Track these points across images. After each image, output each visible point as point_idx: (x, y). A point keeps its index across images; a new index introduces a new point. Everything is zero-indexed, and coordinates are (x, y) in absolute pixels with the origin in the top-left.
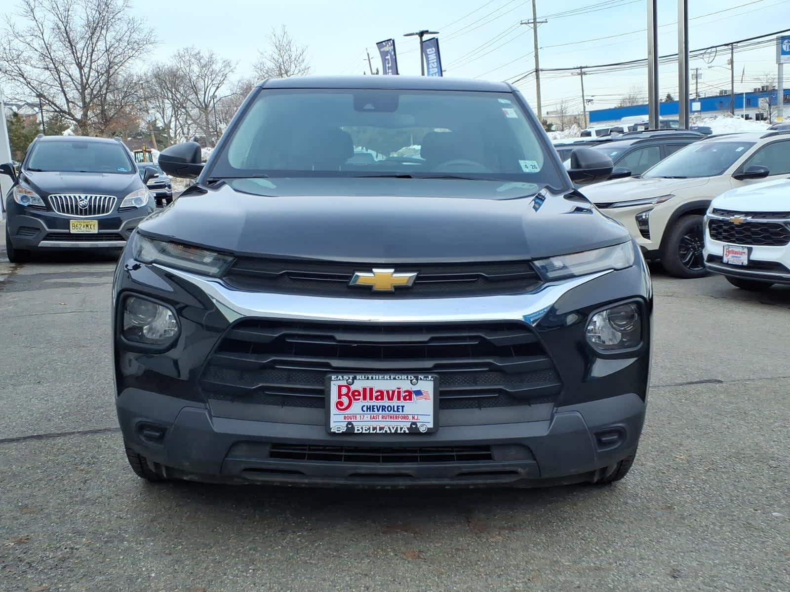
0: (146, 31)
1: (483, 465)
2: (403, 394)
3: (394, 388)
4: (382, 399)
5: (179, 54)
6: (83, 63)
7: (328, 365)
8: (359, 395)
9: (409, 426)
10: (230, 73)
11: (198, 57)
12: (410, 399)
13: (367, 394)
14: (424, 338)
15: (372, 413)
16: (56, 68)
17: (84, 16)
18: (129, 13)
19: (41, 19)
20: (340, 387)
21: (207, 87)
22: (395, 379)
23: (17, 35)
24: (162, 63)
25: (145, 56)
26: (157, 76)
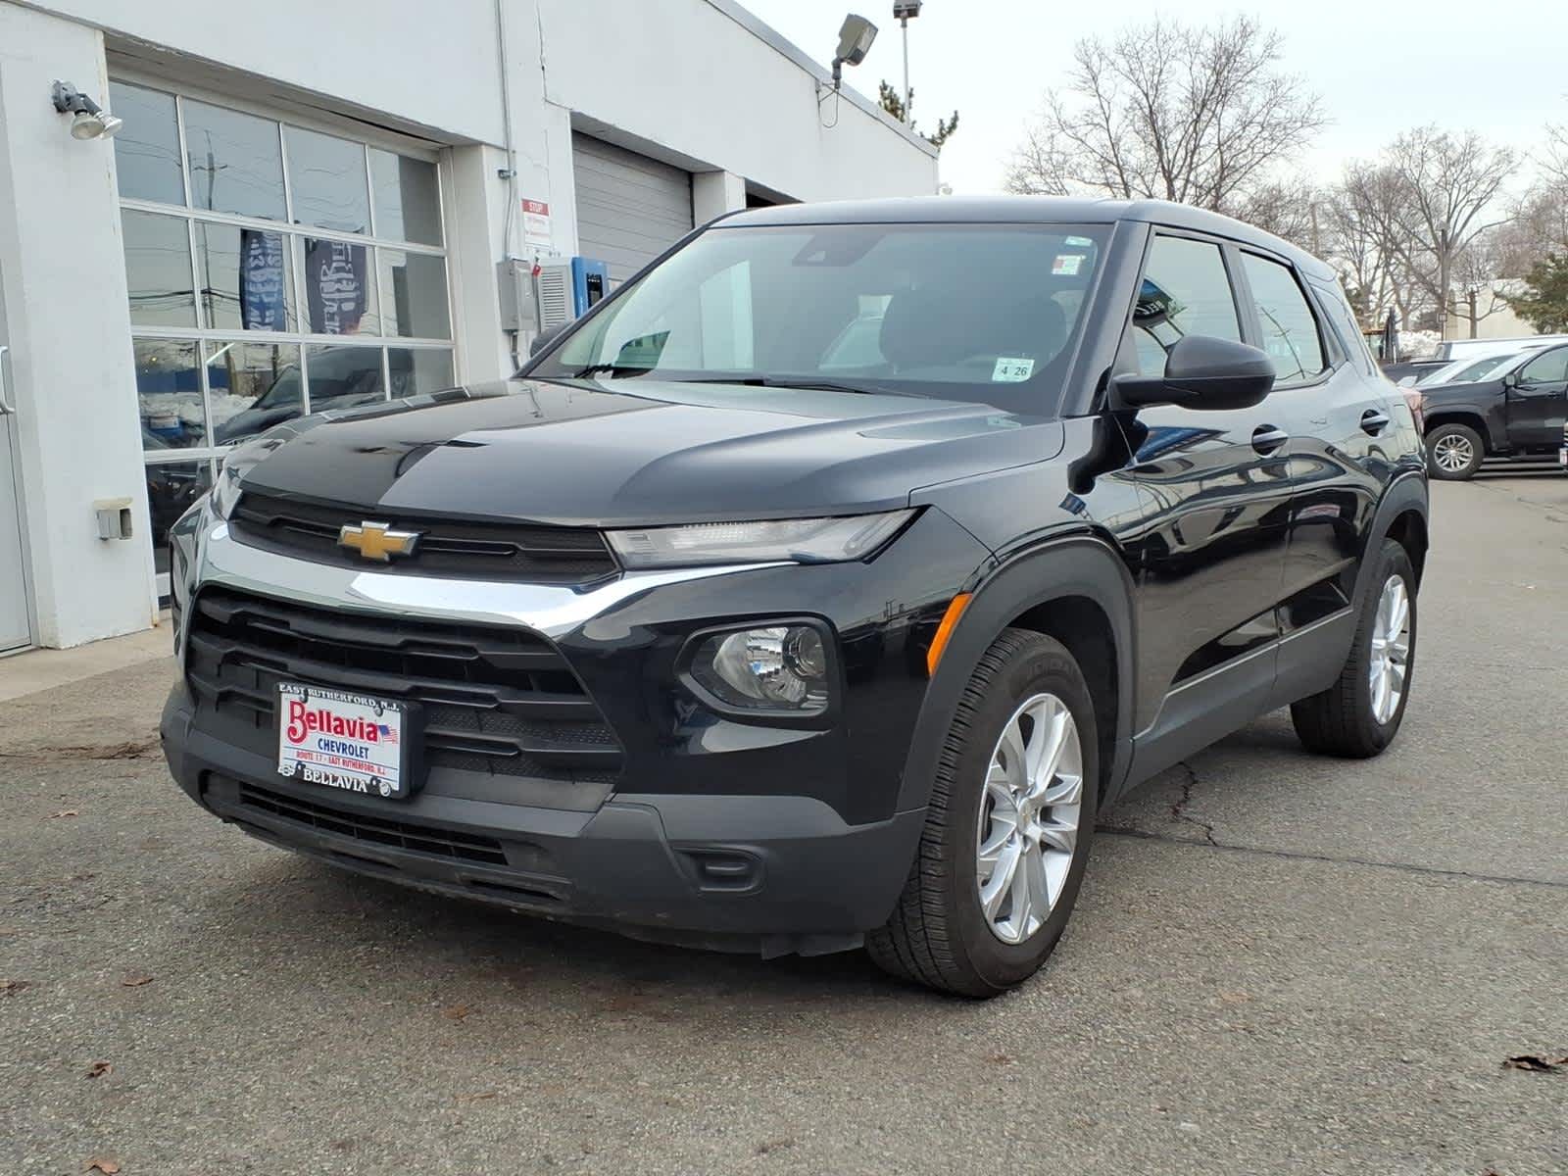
0: (1305, 100)
1: (491, 872)
2: (366, 730)
3: (355, 718)
4: (342, 733)
5: (1402, 141)
6: (1175, 172)
7: (283, 667)
8: (315, 721)
9: (368, 782)
10: (1509, 175)
11: (1442, 145)
12: (375, 739)
13: (324, 720)
14: (394, 639)
15: (330, 752)
16: (1125, 184)
17: (1186, 81)
18: (1270, 69)
19: (1108, 93)
20: (293, 704)
21: (1455, 207)
22: (352, 701)
23: (1063, 126)
24: (1365, 162)
25: (1294, 150)
26: (1358, 189)
